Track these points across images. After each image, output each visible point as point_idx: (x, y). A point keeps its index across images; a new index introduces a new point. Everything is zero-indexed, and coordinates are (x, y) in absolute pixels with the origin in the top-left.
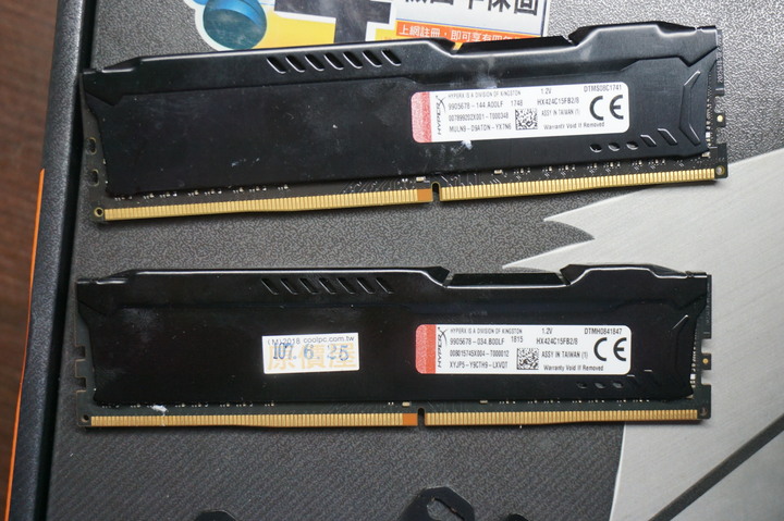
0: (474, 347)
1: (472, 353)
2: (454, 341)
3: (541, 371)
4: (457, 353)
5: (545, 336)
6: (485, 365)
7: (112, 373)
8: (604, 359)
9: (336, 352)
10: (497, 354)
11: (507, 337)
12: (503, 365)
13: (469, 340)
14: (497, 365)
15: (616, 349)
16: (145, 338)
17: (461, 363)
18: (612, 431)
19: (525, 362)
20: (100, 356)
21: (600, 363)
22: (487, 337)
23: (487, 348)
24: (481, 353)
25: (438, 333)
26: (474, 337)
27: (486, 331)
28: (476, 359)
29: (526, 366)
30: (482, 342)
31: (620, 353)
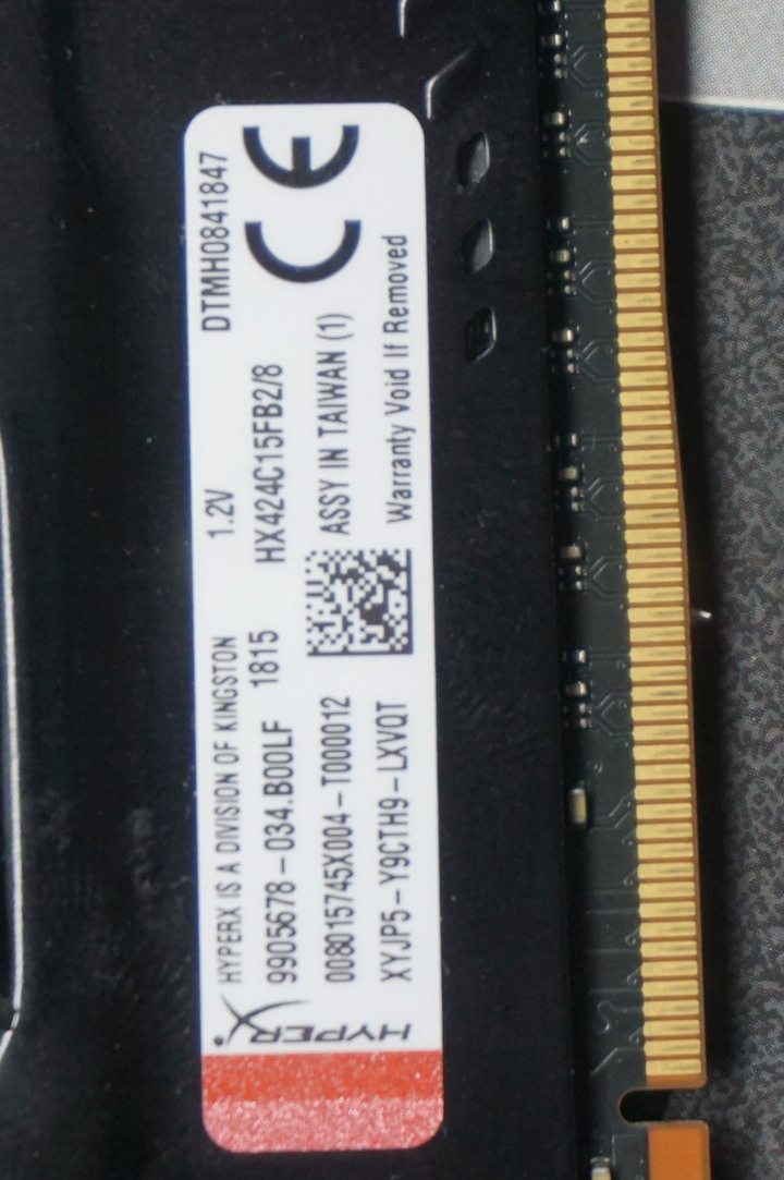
0: (307, 864)
1: (339, 875)
2: (282, 966)
3: (416, 538)
4: (340, 949)
5: (247, 522)
6: (393, 810)
8: (352, 232)
10: (336, 752)
11: (254, 705)
12: (391, 723)
13: (274, 891)
14: (392, 748)
15: (301, 174)
17: (389, 928)
18: (723, 168)
19: (374, 615)
21: (370, 252)
22: (254, 807)
23: (311, 804)
24: (338, 834)
25: (241, 1044)
26: (258, 867)
27: (229, 811)
28: (365, 857)
29: (396, 611)
30: (280, 830)
31: (319, 158)
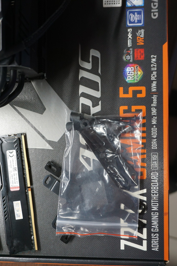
0: (14, 179)
1: (15, 180)
2: (13, 183)
3: (17, 167)
4: (15, 183)
5: (10, 166)
6: (17, 177)
7: (26, 247)
8: (13, 155)
9: (17, 206)
10: (14, 175)
11: (11, 174)
13: (12, 181)
14: (16, 175)
16: (19, 242)
17: (17, 182)
19: (15, 170)
20: (23, 250)
21: (14, 156)
22: (11, 177)
23: (13, 177)
24: (15, 178)
25: (12, 187)
26: (12, 180)
27: (10, 178)
28: (16, 179)
29: (16, 169)
30: (12, 178)
31: (12, 152)
